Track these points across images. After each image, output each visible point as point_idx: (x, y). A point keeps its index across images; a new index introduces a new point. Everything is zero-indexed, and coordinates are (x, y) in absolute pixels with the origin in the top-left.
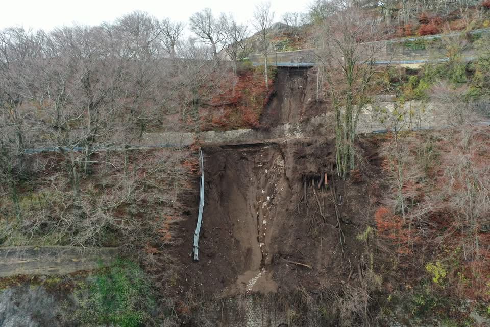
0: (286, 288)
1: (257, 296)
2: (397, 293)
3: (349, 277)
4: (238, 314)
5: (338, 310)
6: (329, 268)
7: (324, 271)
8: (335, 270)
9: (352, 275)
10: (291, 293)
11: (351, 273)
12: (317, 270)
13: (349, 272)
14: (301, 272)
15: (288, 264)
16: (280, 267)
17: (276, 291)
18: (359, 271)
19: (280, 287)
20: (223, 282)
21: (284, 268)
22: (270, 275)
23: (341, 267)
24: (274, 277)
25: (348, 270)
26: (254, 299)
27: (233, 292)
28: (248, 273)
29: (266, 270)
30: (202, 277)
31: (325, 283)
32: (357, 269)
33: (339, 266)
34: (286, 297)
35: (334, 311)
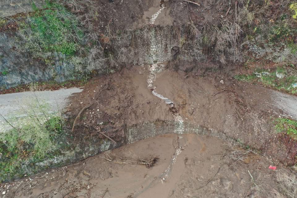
0: (179, 21)
1: (158, 28)
2: (262, 27)
3: (228, 12)
4: (144, 41)
5: (216, 39)
6: (213, 5)
7: (208, 7)
8: (218, 7)
9: (230, 11)
10: (183, 25)
11: (229, 9)
12: (203, 7)
13: (228, 8)
14: (191, 9)
15: (182, 2)
16: (176, 5)
17: (172, 25)
18: (236, 8)
19: (175, 21)
20: (132, 18)
21: (179, 5)
22: (168, 11)
23: (222, 4)
24: (171, 13)
25: (227, 7)
26: (156, 31)
27: (140, 25)
28: (151, 9)
29: (165, 6)
30: (117, 15)
31: (208, 18)
32: (234, 5)
33: (221, 4)
34: (179, 29)
35: (213, 39)
